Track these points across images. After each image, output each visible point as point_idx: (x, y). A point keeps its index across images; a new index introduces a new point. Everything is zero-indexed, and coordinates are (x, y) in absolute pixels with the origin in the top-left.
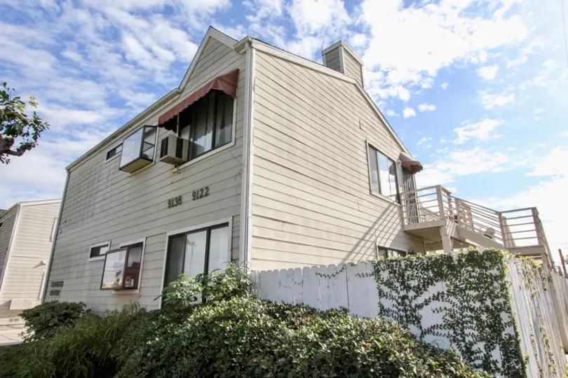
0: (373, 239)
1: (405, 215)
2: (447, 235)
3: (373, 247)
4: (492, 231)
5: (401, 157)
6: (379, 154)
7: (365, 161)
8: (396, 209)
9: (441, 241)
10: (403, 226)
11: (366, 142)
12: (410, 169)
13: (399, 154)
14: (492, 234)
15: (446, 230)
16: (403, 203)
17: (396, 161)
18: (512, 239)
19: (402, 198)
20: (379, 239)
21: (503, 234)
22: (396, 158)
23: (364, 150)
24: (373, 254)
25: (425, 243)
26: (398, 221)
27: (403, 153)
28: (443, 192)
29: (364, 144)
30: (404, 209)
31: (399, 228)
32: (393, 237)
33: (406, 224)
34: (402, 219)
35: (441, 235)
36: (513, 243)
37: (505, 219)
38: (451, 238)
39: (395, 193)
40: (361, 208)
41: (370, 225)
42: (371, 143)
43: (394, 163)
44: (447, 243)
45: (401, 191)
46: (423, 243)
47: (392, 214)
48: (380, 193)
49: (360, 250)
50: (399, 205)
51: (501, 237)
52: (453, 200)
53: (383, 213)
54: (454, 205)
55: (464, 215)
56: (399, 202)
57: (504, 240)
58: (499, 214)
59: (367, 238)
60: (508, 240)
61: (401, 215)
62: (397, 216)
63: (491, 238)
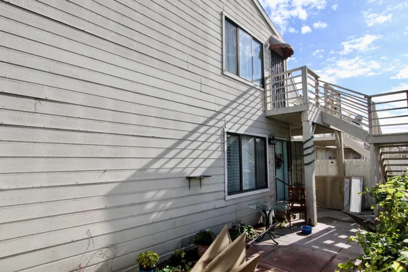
0: (221, 124)
1: (269, 100)
2: (308, 121)
3: (219, 133)
4: (360, 118)
5: (271, 40)
6: (240, 32)
7: (219, 37)
8: (258, 94)
9: (302, 127)
10: (265, 111)
11: (222, 14)
12: (281, 54)
13: (269, 37)
14: (360, 120)
15: (307, 115)
16: (268, 87)
17: (264, 43)
18: (379, 126)
19: (268, 81)
20: (229, 125)
21: (370, 120)
22: (264, 40)
23: (219, 23)
24: (219, 141)
25: (291, 128)
26: (259, 106)
27: (275, 37)
28: (308, 75)
29: (219, 17)
30: (268, 94)
31: (260, 113)
32: (250, 123)
33: (269, 108)
34: (265, 104)
35: (302, 121)
36: (379, 130)
37: (374, 104)
38: (313, 124)
39: (260, 77)
40: (204, 89)
41: (218, 109)
42: (229, 17)
43: (262, 44)
44: (308, 129)
45: (266, 75)
46: (289, 129)
47: (252, 98)
48: (238, 74)
49: (199, 137)
50: (262, 89)
51: (367, 123)
52: (321, 84)
53: (240, 97)
54: (322, 90)
55: (333, 101)
56: (264, 87)
57: (370, 126)
58: (369, 98)
59: (211, 123)
60: (374, 126)
61: (264, 99)
62: (258, 100)
63: (359, 124)
